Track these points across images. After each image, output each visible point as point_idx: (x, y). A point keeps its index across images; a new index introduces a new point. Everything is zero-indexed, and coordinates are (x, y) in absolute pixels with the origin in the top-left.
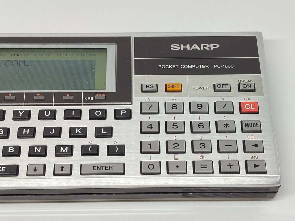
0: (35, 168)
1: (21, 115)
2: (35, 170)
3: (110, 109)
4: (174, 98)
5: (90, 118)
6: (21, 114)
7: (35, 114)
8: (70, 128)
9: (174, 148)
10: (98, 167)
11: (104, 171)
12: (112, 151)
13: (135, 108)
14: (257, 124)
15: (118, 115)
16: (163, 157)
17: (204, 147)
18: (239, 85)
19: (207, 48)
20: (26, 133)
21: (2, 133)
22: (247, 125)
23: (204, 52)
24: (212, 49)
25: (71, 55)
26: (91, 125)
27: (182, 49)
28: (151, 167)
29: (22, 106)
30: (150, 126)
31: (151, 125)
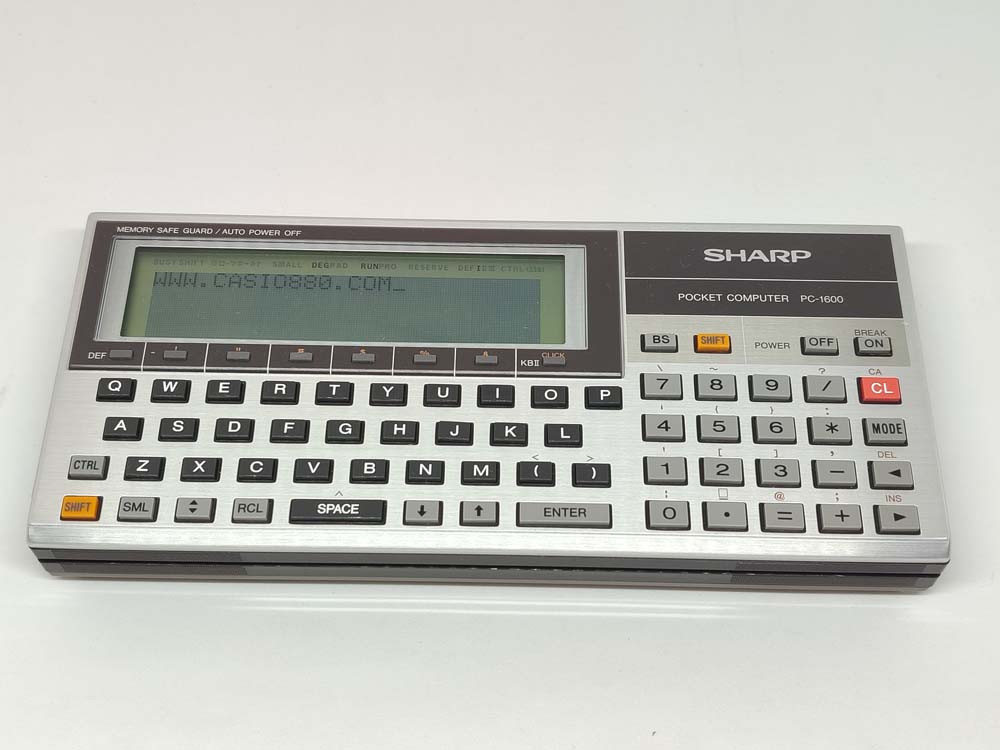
0: (422, 507)
1: (387, 395)
2: (422, 512)
3: (577, 387)
4: (715, 366)
5: (534, 405)
6: (388, 392)
7: (415, 394)
8: (492, 425)
9: (718, 474)
10: (554, 509)
11: (569, 520)
12: (582, 476)
13: (629, 385)
14: (896, 427)
15: (592, 400)
16: (694, 494)
17: (783, 473)
18: (856, 341)
19: (783, 259)
20: (399, 432)
21: (350, 432)
22: (876, 429)
23: (778, 268)
24: (794, 261)
25: (487, 269)
26: (537, 421)
27: (729, 259)
28: (669, 513)
29: (390, 376)
30: (664, 425)
31: (666, 422)
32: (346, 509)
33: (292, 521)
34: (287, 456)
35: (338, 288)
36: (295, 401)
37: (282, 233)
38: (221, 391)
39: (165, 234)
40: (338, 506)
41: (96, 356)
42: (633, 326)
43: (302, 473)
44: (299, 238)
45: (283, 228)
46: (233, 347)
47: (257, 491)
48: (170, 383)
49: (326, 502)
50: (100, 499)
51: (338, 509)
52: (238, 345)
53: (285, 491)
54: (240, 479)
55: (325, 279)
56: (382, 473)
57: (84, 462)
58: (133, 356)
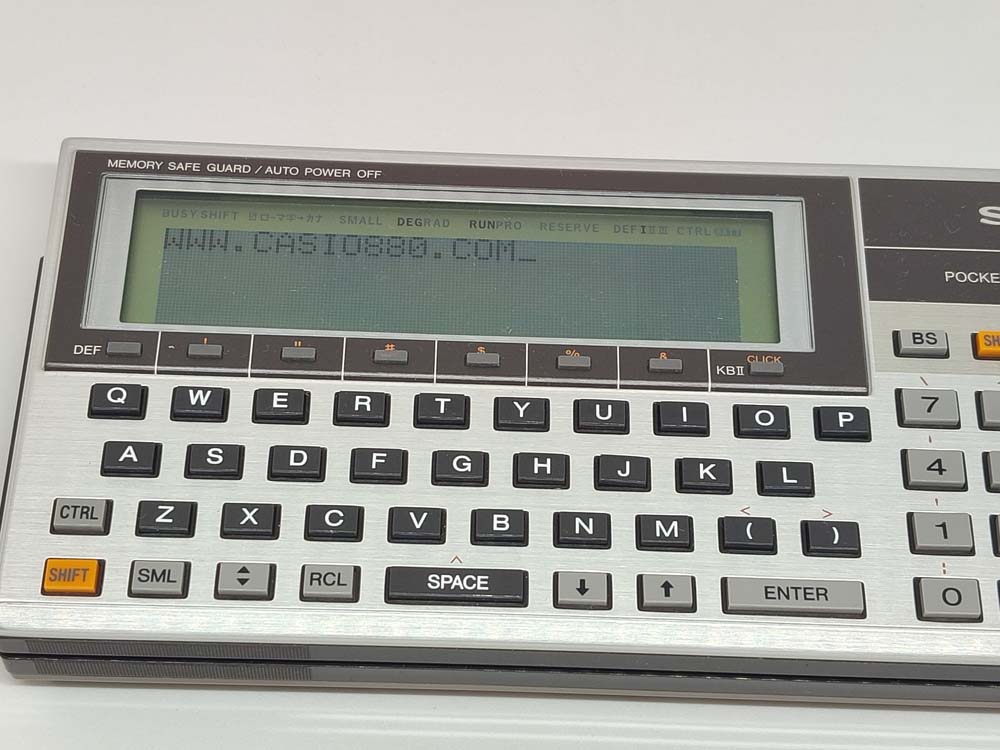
0: (583, 582)
1: (521, 415)
2: (582, 590)
3: (801, 407)
5: (738, 433)
6: (522, 410)
7: (561, 414)
8: (679, 462)
10: (779, 589)
11: (801, 604)
12: (818, 539)
13: (879, 406)
15: (826, 426)
16: (985, 569)
20: (542, 470)
21: (469, 468)
25: (657, 230)
26: (746, 456)
28: (952, 597)
29: (521, 387)
30: (936, 466)
31: (939, 461)
32: (470, 582)
33: (389, 599)
34: (377, 502)
35: (438, 256)
36: (384, 422)
37: (354, 173)
38: (275, 405)
39: (179, 172)
40: (458, 577)
41: (85, 350)
42: (880, 319)
43: (401, 527)
44: (380, 180)
45: (354, 167)
46: (289, 341)
47: (334, 555)
48: (200, 392)
49: (440, 571)
50: (101, 564)
51: (457, 582)
52: (298, 338)
53: (375, 554)
54: (309, 536)
55: (415, 243)
56: (518, 533)
57: (76, 507)
58: (141, 351)
